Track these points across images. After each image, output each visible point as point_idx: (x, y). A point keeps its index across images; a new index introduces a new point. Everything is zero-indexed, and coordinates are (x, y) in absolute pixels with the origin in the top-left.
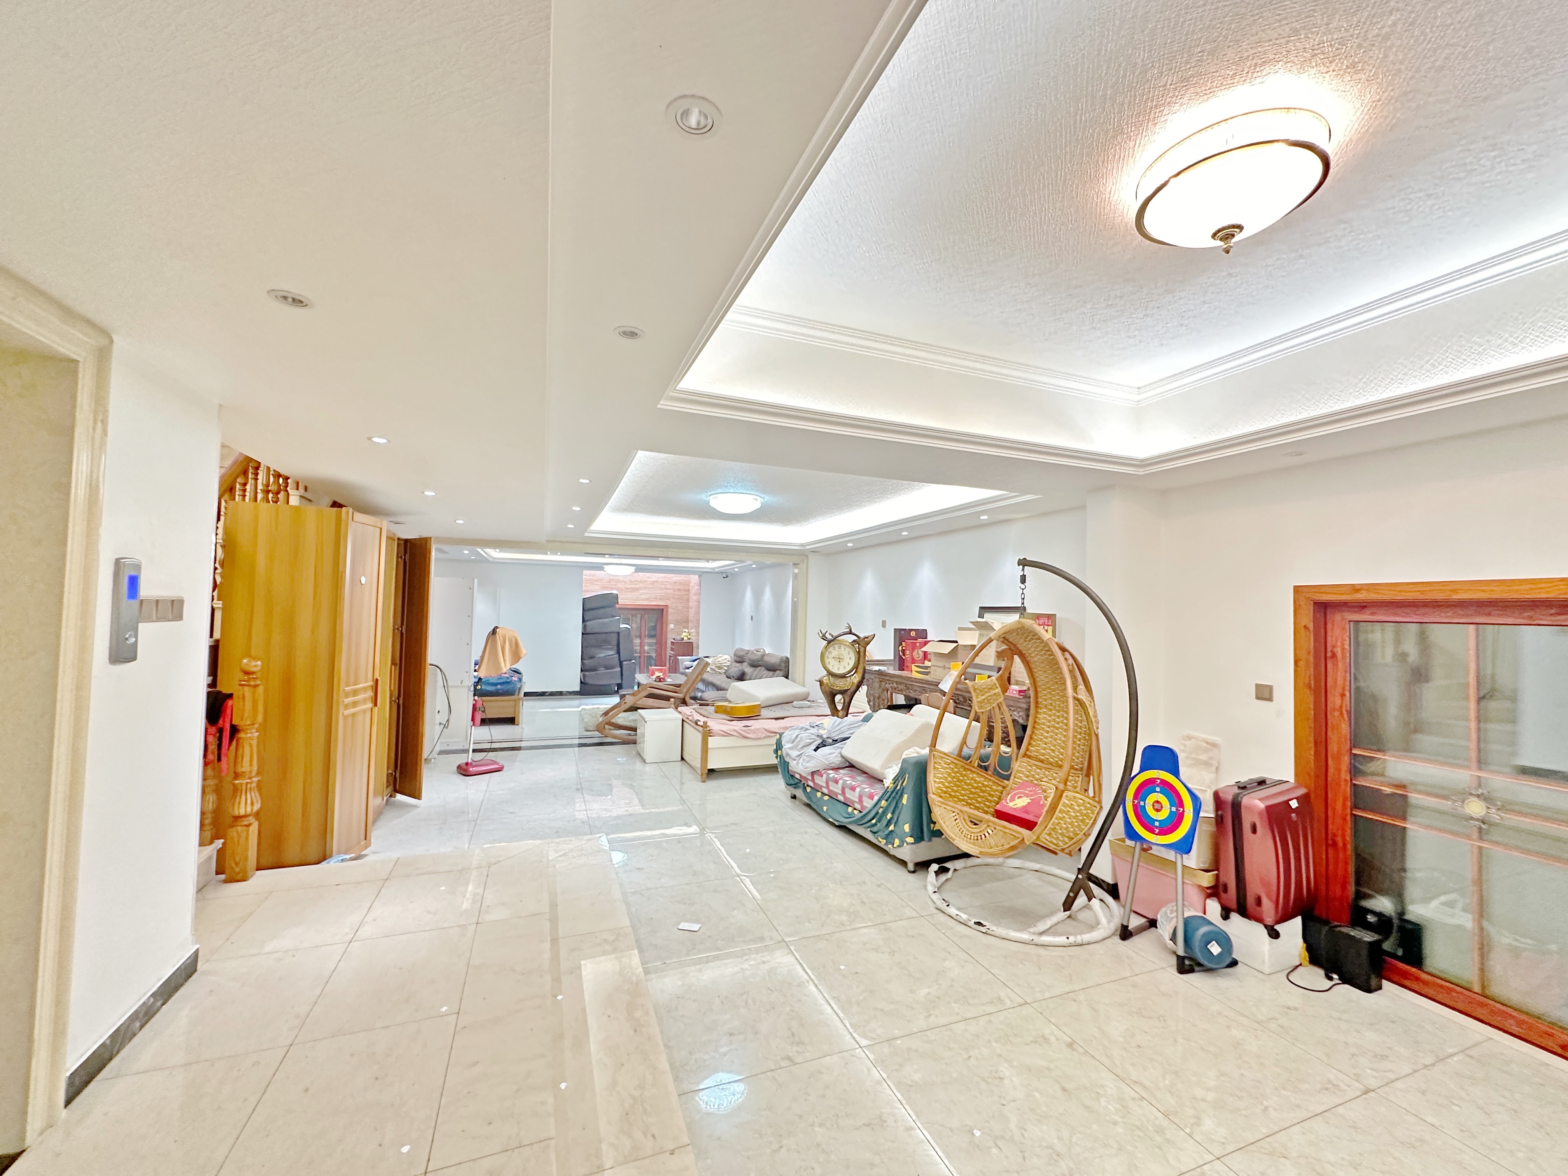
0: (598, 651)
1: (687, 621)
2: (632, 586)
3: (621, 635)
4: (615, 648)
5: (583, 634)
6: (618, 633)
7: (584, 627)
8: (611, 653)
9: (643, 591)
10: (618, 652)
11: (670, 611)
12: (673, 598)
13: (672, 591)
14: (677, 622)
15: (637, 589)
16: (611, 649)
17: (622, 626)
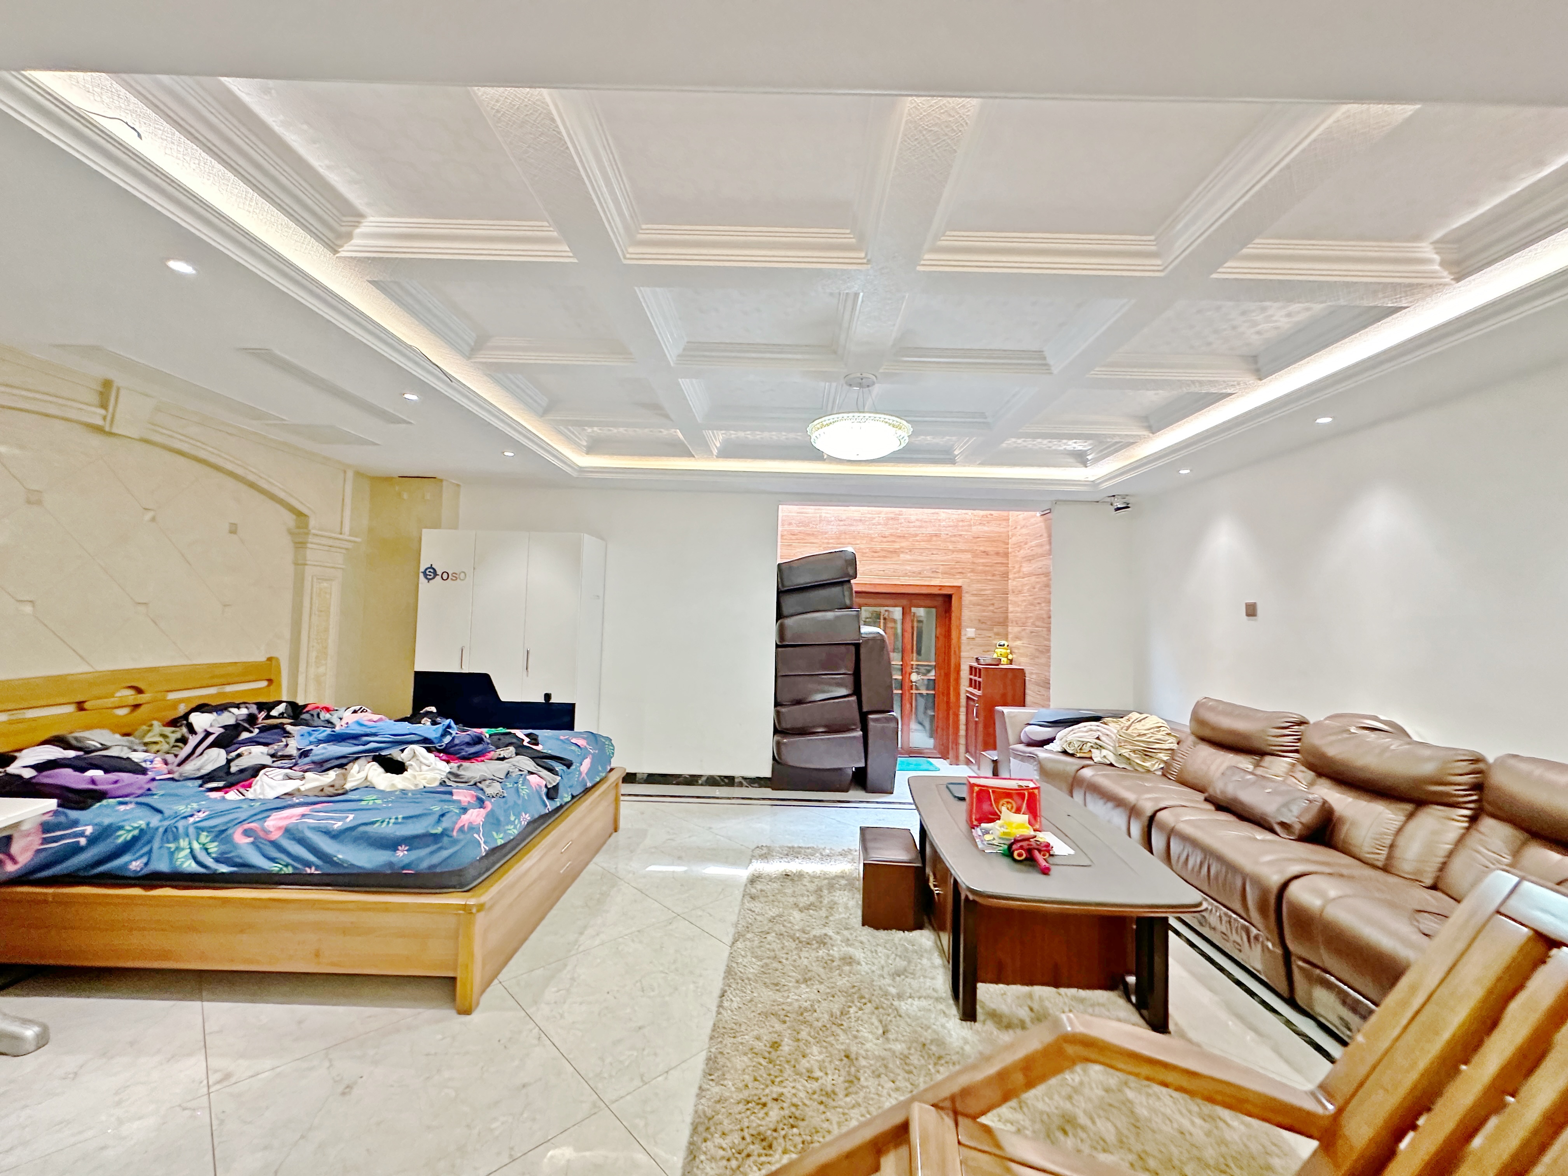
0: (811, 686)
1: (1004, 622)
2: (885, 546)
3: (863, 651)
4: (850, 680)
5: (777, 646)
6: (857, 646)
7: (781, 632)
8: (843, 692)
9: (908, 557)
10: (857, 691)
11: (967, 599)
12: (973, 571)
13: (969, 556)
14: (981, 624)
15: (895, 552)
16: (839, 685)
17: (865, 630)
